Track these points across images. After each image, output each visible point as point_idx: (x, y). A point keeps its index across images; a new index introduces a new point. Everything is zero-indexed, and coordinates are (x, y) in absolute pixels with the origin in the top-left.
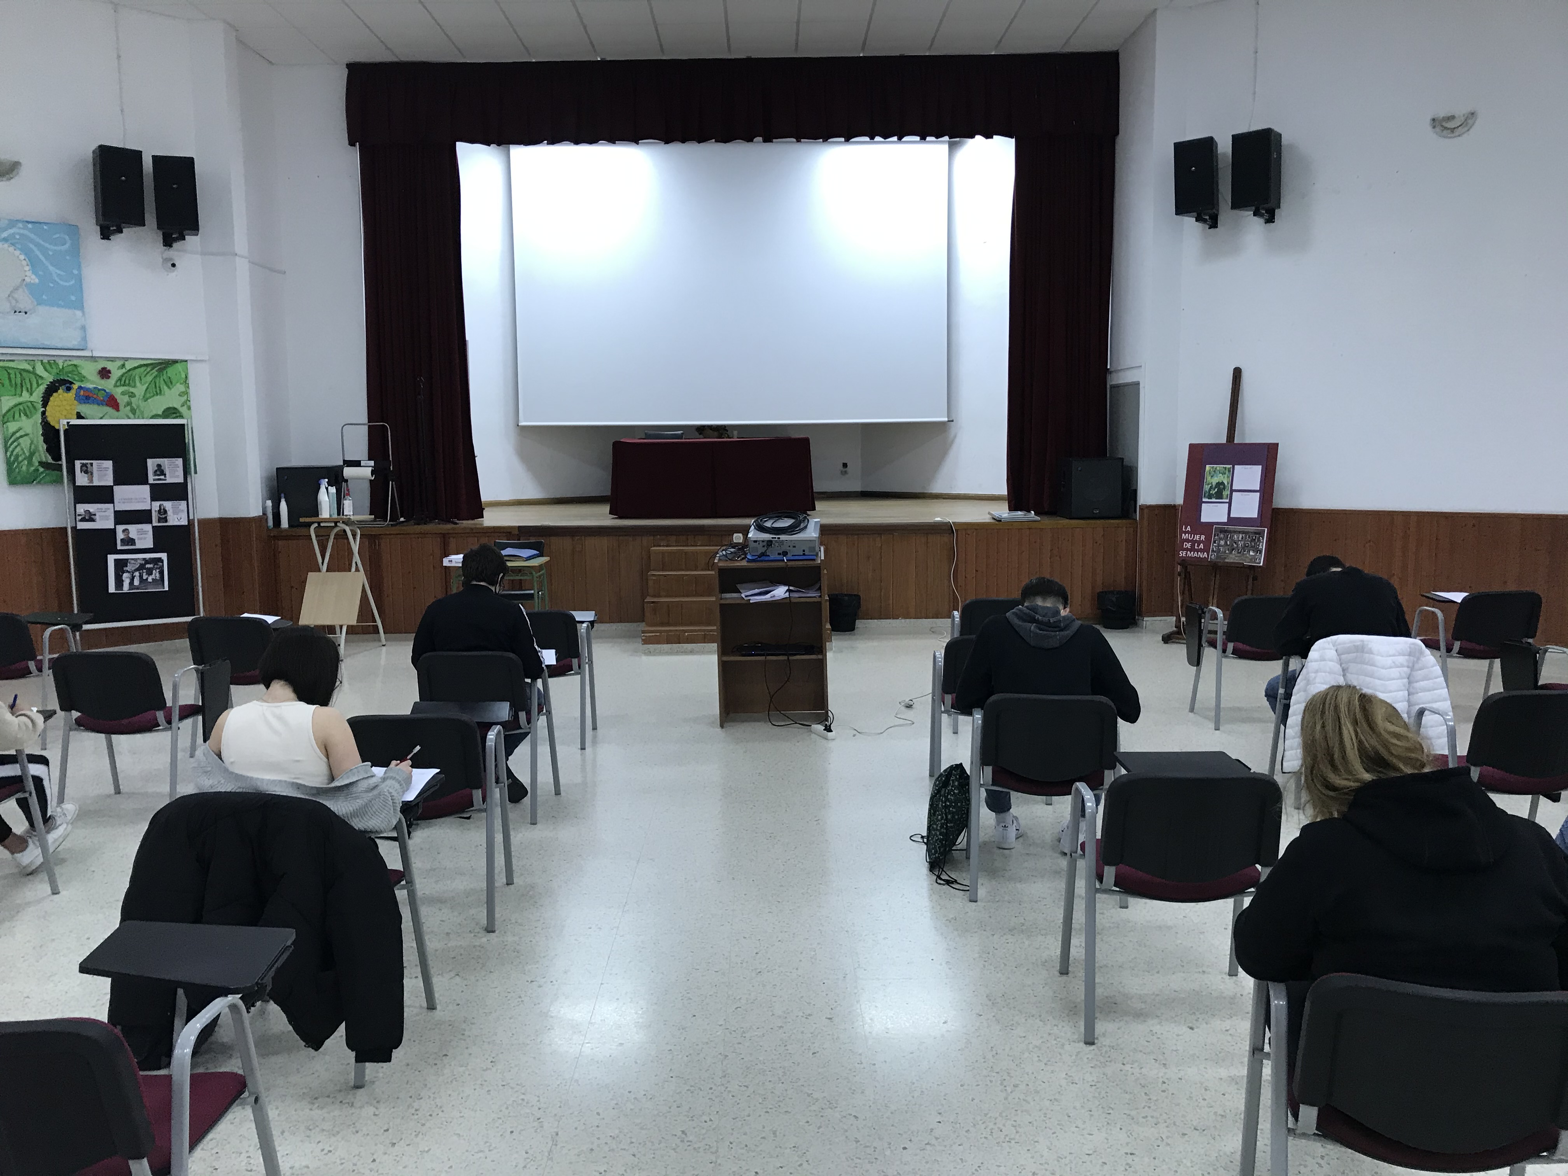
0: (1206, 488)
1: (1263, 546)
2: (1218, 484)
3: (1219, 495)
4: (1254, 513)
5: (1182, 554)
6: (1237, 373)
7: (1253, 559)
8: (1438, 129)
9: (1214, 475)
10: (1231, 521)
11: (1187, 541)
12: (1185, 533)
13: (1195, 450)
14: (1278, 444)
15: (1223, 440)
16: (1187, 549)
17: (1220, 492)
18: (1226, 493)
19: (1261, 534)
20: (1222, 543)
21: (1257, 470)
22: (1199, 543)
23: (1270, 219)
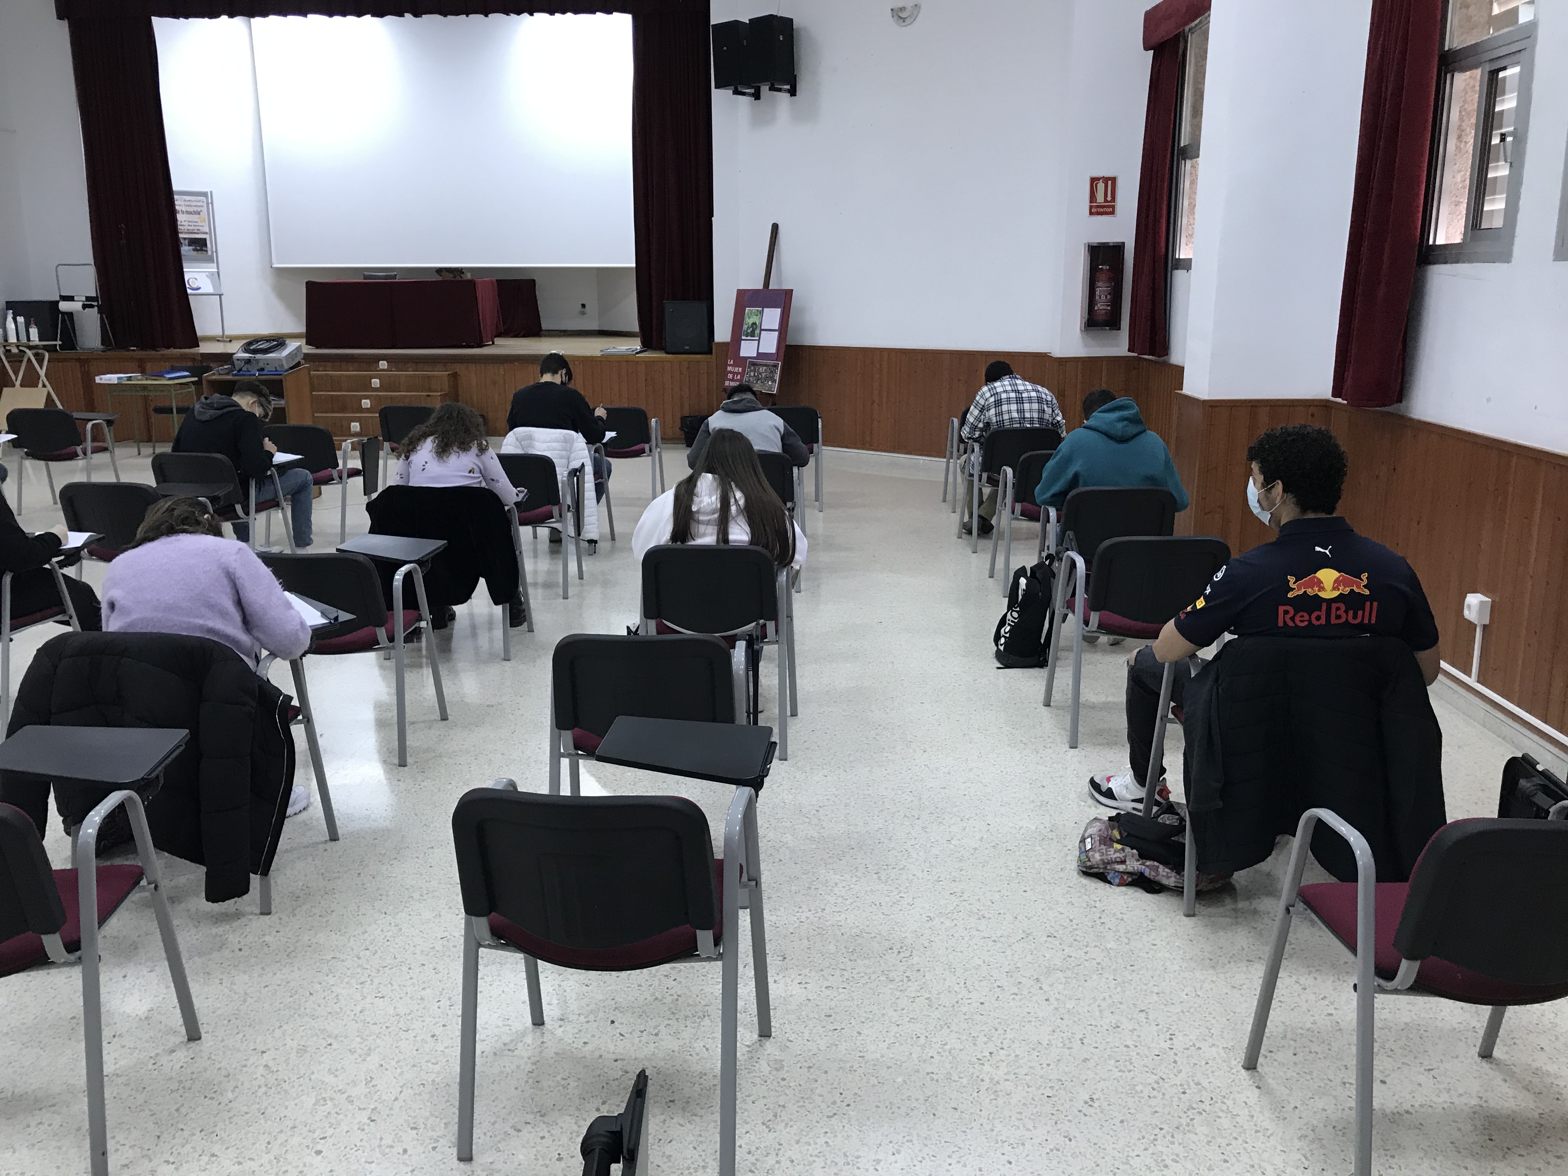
0: (745, 327)
1: (777, 377)
2: (754, 324)
3: (753, 334)
4: (773, 350)
5: (727, 383)
6: (775, 228)
7: (771, 387)
8: (896, 18)
9: (751, 317)
10: (760, 355)
11: (731, 372)
12: (730, 365)
13: (741, 293)
14: (792, 290)
15: (760, 286)
16: (730, 380)
17: (755, 331)
18: (757, 332)
19: (776, 366)
20: (752, 374)
21: (778, 311)
22: (738, 373)
23: (793, 92)
